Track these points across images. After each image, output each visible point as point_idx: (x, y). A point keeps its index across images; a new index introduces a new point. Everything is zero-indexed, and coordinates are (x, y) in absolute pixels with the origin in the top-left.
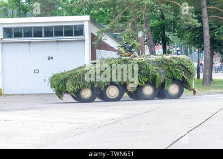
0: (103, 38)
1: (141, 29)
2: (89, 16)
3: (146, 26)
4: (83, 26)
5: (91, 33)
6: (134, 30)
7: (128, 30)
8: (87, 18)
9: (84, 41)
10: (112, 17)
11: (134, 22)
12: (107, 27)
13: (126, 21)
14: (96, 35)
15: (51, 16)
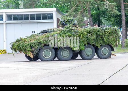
1: (86, 16)
2: (56, 8)
3: (89, 14)
4: (52, 14)
5: (57, 18)
6: (82, 16)
9: (53, 22)
10: (69, 9)
11: (82, 12)
12: (67, 14)
14: (60, 19)
15: (34, 8)
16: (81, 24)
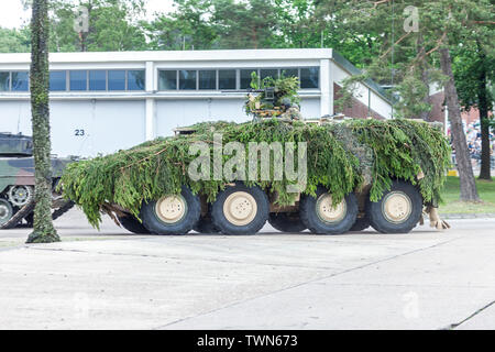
0: (356, 94)
1: (436, 78)
2: (331, 49)
3: (445, 72)
4: (317, 69)
5: (335, 84)
6: (421, 79)
7: (410, 79)
8: (327, 52)
9: (319, 98)
10: (377, 54)
11: (421, 62)
12: (364, 72)
13: (406, 60)
14: (342, 86)
15: (259, 48)
16: (416, 106)
